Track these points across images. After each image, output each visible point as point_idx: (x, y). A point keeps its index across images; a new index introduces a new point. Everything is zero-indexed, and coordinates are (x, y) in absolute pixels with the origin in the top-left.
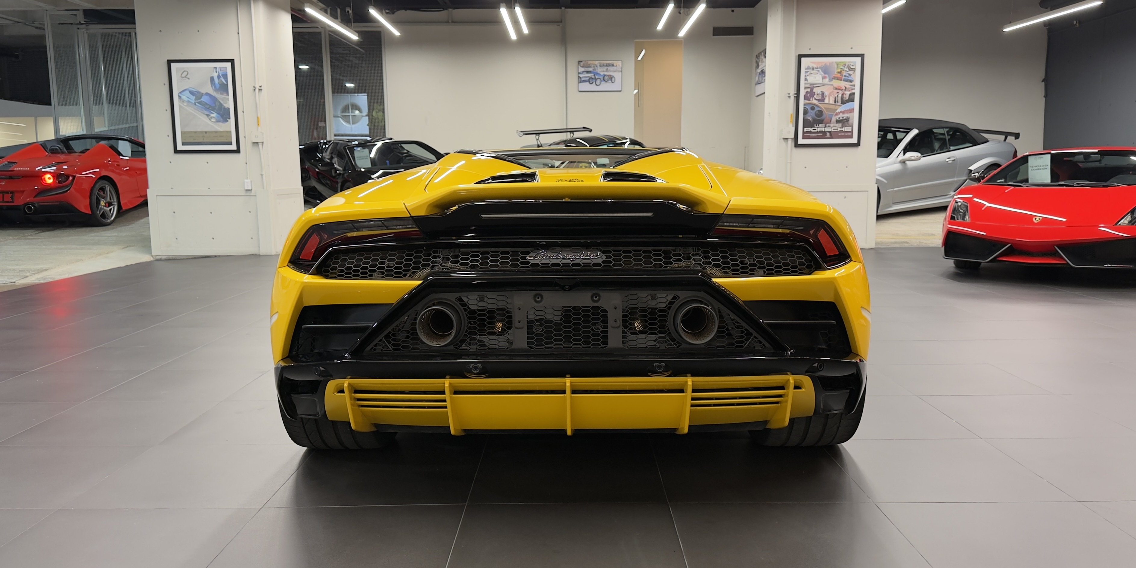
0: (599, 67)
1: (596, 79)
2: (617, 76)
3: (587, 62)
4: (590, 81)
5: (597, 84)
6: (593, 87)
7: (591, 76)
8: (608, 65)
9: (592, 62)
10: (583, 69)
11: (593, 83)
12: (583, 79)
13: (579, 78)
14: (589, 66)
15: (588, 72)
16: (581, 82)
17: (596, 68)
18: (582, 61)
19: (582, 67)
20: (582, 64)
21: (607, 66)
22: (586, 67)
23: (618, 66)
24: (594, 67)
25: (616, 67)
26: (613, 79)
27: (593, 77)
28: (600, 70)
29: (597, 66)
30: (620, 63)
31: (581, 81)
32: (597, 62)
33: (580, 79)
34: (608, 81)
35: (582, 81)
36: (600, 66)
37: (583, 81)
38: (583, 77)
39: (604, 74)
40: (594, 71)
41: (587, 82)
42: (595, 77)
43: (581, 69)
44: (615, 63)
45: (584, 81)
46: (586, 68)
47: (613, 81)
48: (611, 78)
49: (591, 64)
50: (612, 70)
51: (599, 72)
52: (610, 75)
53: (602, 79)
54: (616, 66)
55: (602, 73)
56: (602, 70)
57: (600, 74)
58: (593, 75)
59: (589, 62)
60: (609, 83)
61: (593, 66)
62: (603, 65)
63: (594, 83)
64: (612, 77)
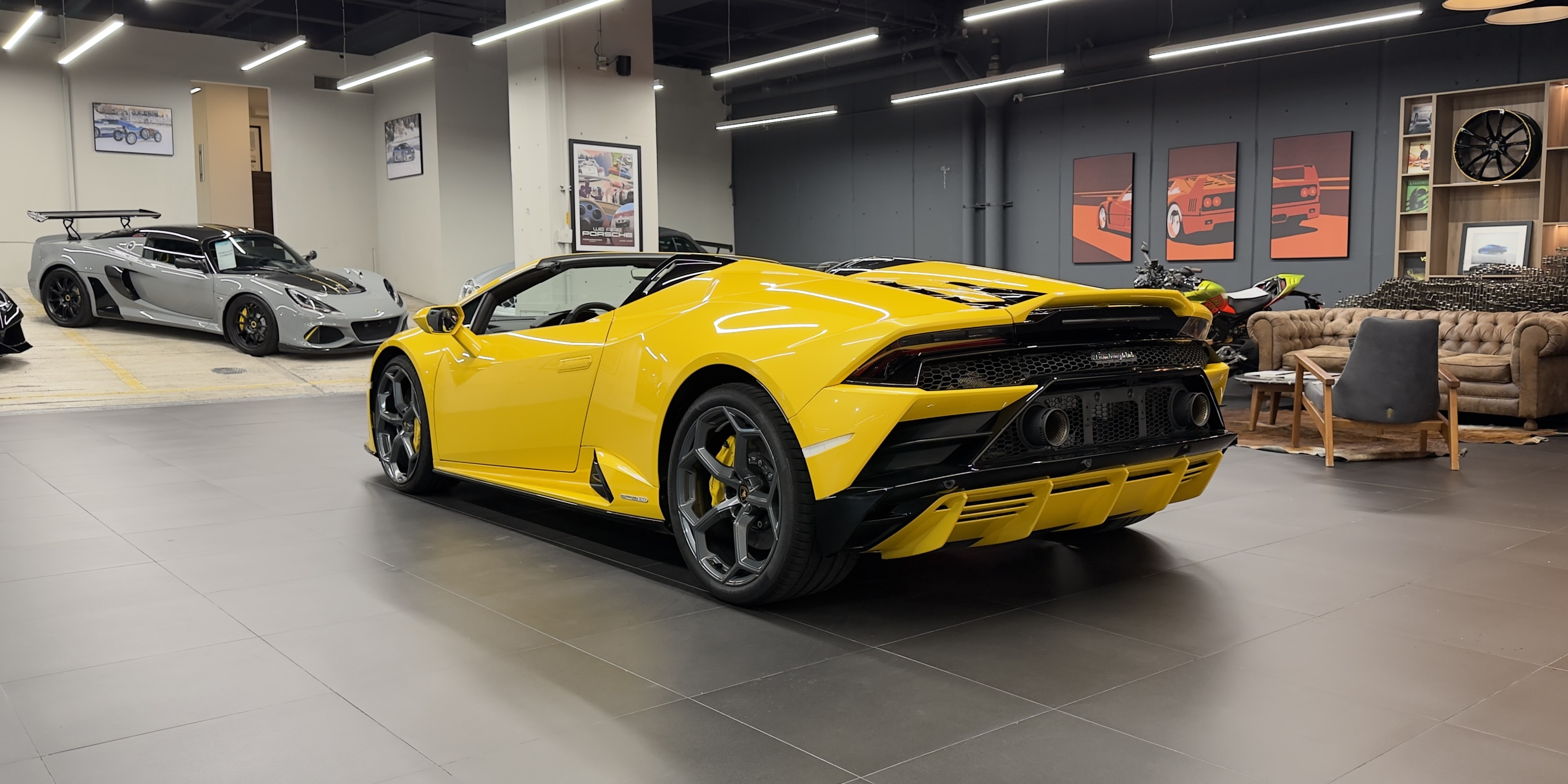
0: (131, 114)
1: (127, 134)
2: (165, 132)
3: (108, 105)
4: (115, 135)
5: (130, 142)
6: (122, 146)
7: (119, 128)
8: (149, 114)
9: (118, 107)
10: (103, 117)
11: (121, 139)
12: (102, 132)
13: (95, 130)
14: (113, 112)
15: (111, 122)
16: (99, 137)
17: (125, 116)
18: (100, 104)
19: (101, 113)
20: (100, 108)
21: (145, 115)
22: (107, 113)
23: (165, 116)
24: (122, 114)
25: (162, 119)
26: (158, 136)
27: (122, 130)
28: (133, 120)
29: (127, 114)
30: (168, 112)
31: (98, 134)
32: (127, 108)
33: (97, 132)
34: (148, 138)
35: (101, 135)
36: (134, 114)
37: (103, 134)
38: (102, 129)
39: (140, 127)
40: (123, 121)
41: (111, 137)
42: (125, 130)
43: (98, 117)
44: (160, 112)
45: (105, 136)
46: (108, 115)
47: (158, 140)
48: (154, 135)
49: (117, 109)
50: (154, 121)
51: (131, 123)
52: (153, 130)
53: (138, 135)
54: (163, 116)
55: (137, 126)
56: (138, 121)
57: (134, 127)
58: (120, 126)
59: (114, 107)
60: (152, 141)
61: (120, 112)
62: (139, 113)
63: (124, 139)
64: (155, 132)
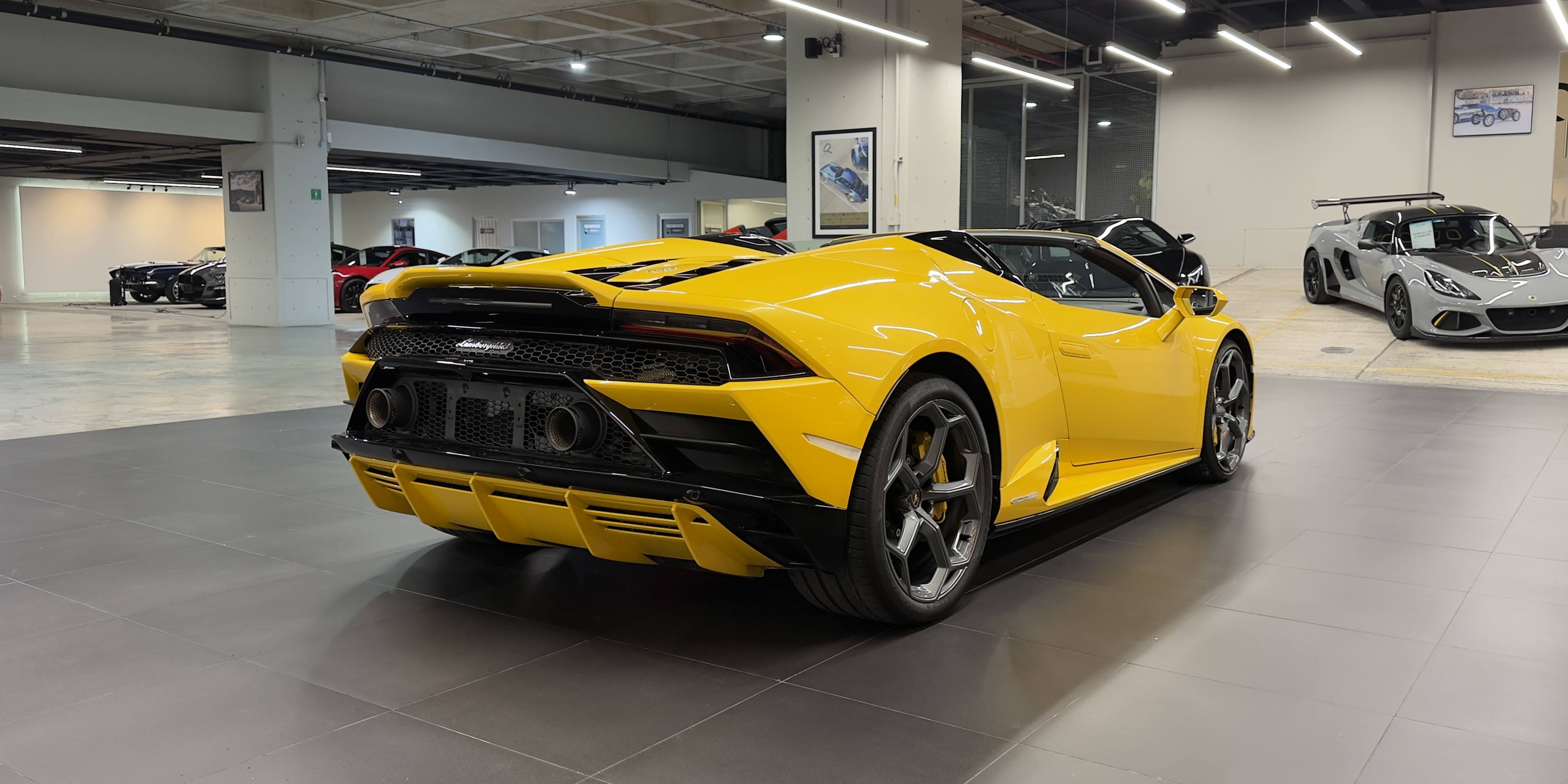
0: (1491, 96)
1: (1485, 117)
2: (1525, 110)
3: (1470, 90)
4: (1473, 120)
5: (1487, 124)
6: (1480, 129)
7: (1478, 112)
8: (1510, 93)
9: (1479, 91)
10: (1463, 102)
11: (1479, 122)
12: (1461, 118)
13: (1454, 116)
14: (1474, 97)
15: (1470, 106)
16: (1457, 122)
17: (1486, 99)
18: (1461, 90)
19: (1462, 99)
20: (1461, 94)
21: (1506, 95)
22: (1468, 99)
23: (1526, 93)
24: (1482, 97)
25: (1522, 96)
26: (1517, 115)
27: (1480, 113)
28: (1493, 102)
29: (1487, 97)
30: (1530, 89)
31: (1457, 120)
32: (1487, 90)
33: (1456, 118)
34: (1506, 118)
35: (1459, 121)
36: (1493, 96)
37: (1462, 120)
38: (1461, 114)
39: (1499, 108)
40: (1482, 104)
41: (1469, 121)
42: (1484, 113)
43: (1459, 102)
44: (1521, 89)
45: (1464, 121)
46: (1468, 101)
47: (1515, 119)
48: (1512, 114)
49: (1478, 93)
50: (1515, 100)
51: (1491, 105)
52: (1512, 109)
53: (1496, 116)
54: (1524, 94)
55: (1496, 107)
56: (1498, 102)
57: (1493, 108)
58: (1479, 110)
59: (1475, 91)
60: (1510, 121)
61: (1481, 96)
62: (1499, 94)
63: (1482, 122)
64: (1514, 111)
